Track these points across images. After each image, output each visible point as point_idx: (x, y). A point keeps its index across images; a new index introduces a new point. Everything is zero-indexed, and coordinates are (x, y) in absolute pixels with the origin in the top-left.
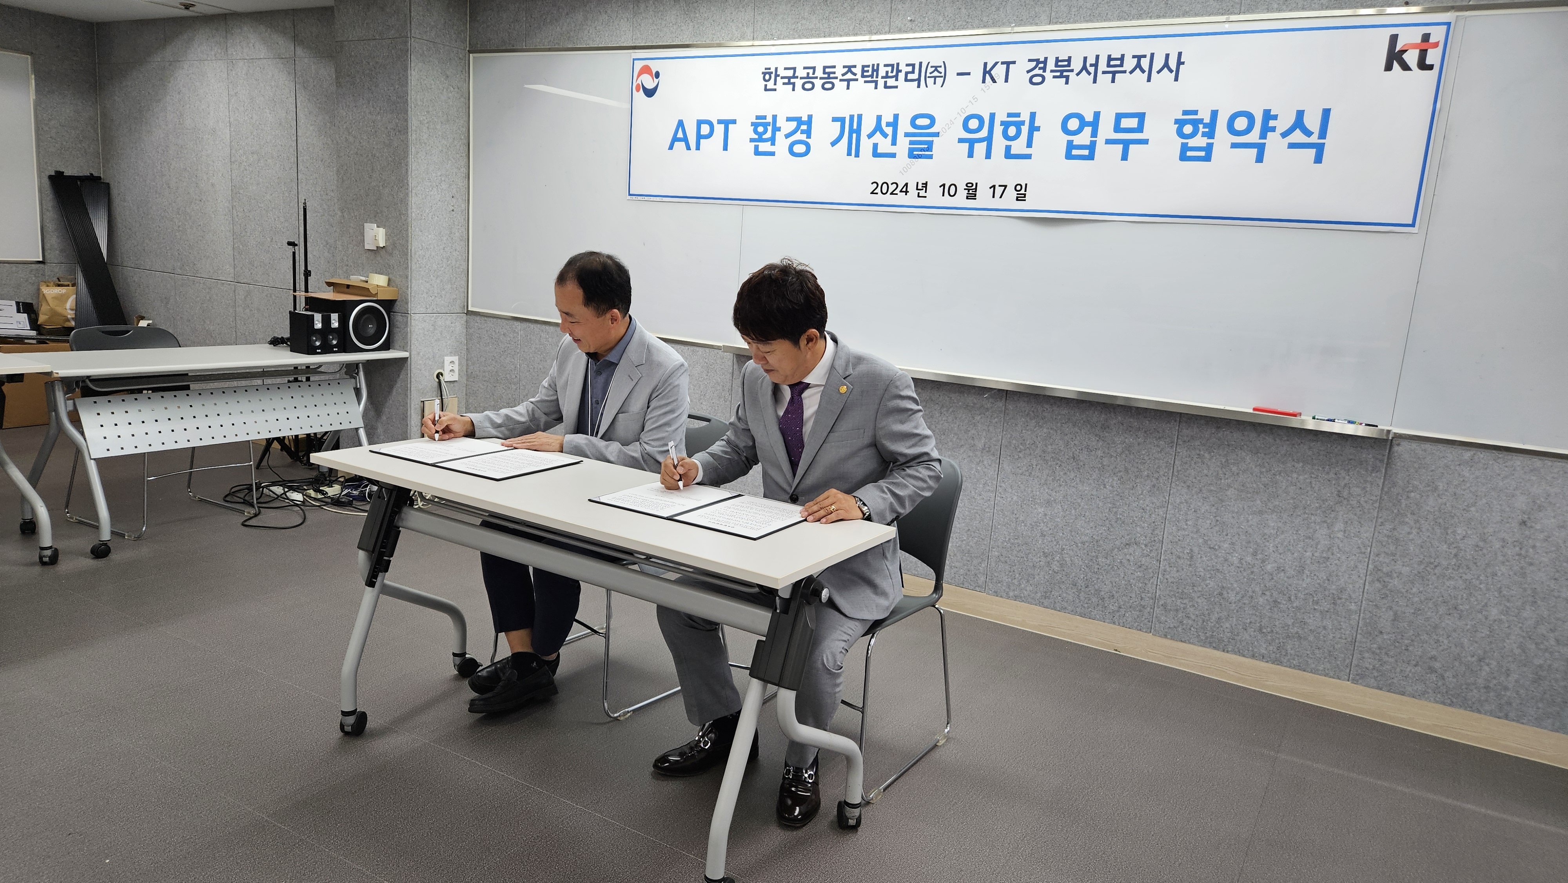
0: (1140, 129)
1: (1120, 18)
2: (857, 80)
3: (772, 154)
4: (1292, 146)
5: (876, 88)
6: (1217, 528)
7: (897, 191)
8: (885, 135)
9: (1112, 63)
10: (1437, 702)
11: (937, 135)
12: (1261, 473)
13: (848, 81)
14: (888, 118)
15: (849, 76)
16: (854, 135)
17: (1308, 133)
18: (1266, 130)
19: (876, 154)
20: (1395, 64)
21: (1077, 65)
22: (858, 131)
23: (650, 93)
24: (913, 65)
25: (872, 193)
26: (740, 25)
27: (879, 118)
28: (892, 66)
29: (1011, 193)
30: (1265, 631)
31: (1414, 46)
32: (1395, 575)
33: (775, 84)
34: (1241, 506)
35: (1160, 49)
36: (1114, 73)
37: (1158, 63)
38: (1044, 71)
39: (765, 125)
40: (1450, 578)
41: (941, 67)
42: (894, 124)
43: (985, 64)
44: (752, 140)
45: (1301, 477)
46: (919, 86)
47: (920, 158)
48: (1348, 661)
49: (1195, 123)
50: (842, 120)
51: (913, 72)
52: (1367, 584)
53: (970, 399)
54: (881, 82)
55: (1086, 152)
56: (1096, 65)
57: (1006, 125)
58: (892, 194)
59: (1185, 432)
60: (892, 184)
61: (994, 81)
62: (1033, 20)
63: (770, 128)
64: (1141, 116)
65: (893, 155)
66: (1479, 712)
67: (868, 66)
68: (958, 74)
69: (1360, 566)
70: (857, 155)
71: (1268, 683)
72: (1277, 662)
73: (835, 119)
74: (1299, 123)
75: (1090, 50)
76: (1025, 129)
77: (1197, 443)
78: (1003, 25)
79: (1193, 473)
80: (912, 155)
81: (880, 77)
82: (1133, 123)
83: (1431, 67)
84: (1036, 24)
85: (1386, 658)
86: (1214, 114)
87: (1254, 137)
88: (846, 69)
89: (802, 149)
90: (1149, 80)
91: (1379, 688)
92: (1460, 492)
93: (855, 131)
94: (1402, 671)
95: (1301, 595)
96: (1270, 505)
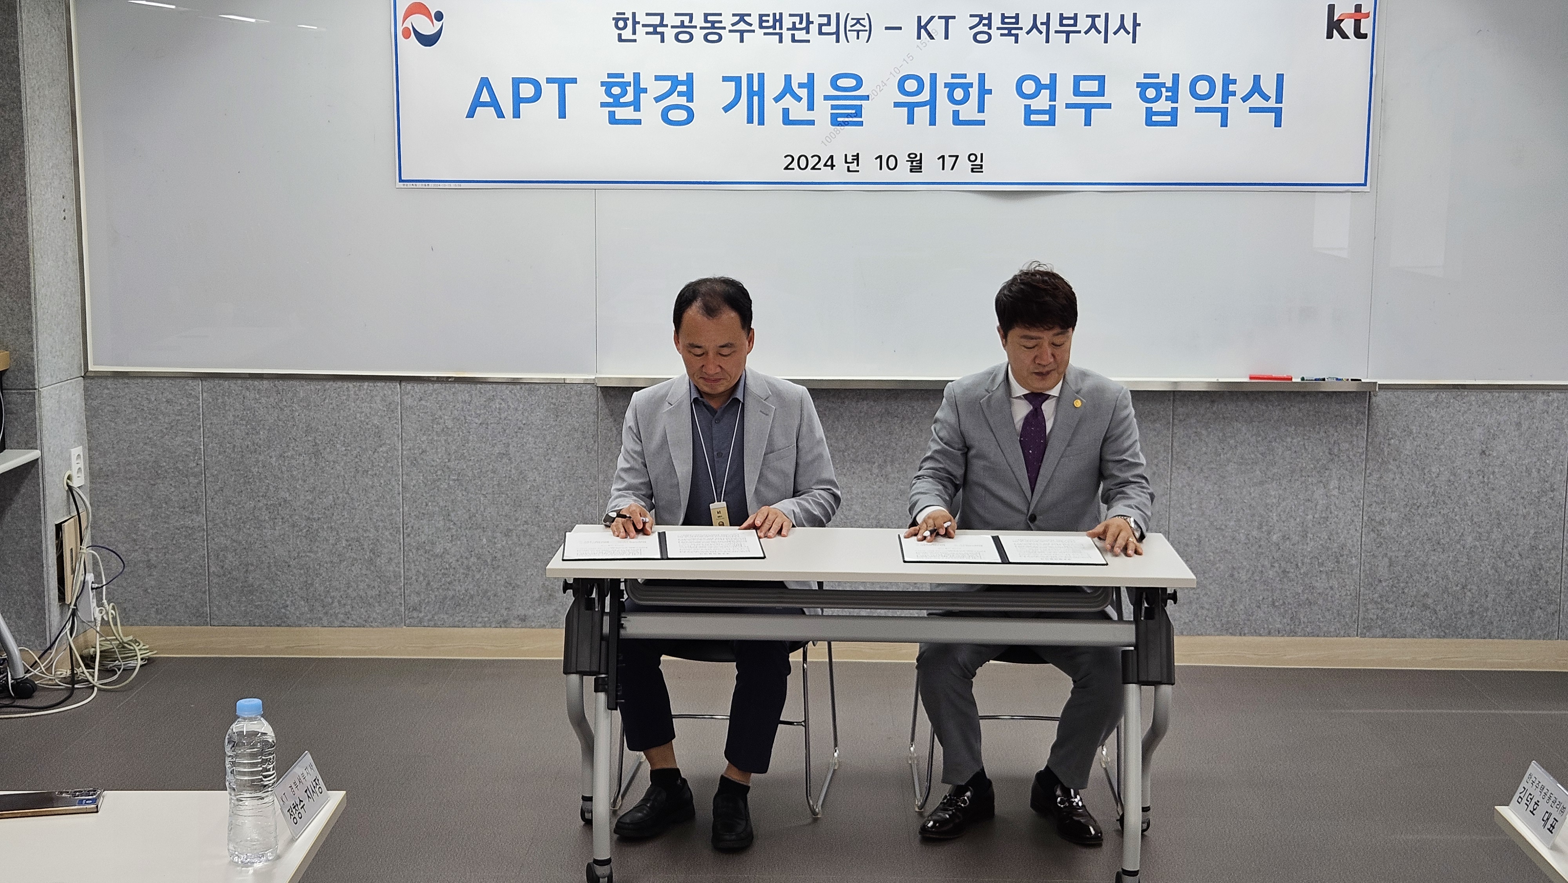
0: (1101, 92)
2: (753, 31)
3: (638, 122)
4: (1252, 110)
5: (781, 41)
6: (1222, 507)
7: (820, 166)
8: (799, 99)
9: (1065, 22)
10: (1433, 637)
11: (867, 98)
12: (1258, 442)
13: (742, 32)
14: (799, 78)
15: (742, 26)
16: (756, 99)
17: (1267, 98)
18: (1227, 95)
19: (787, 120)
20: (1336, 32)
21: (1026, 22)
22: (761, 93)
23: (428, 41)
24: (829, 17)
25: (786, 168)
27: (788, 78)
28: (801, 16)
29: (964, 165)
30: (1277, 604)
31: (1350, 16)
32: (1386, 522)
33: (634, 33)
34: (1242, 480)
35: (1115, 8)
36: (1068, 33)
37: (1114, 24)
38: (990, 28)
39: (624, 86)
40: (1431, 516)
41: (864, 19)
42: (810, 84)
43: (919, 18)
44: (603, 105)
45: (1295, 441)
46: (838, 41)
47: (846, 125)
48: (1355, 616)
49: (1158, 87)
50: (737, 80)
51: (829, 24)
52: (1363, 536)
54: (787, 35)
55: (1046, 118)
56: (1047, 24)
57: (951, 87)
58: (813, 168)
59: (1180, 410)
60: (812, 157)
61: (932, 37)
63: (630, 90)
64: (1101, 79)
65: (812, 123)
66: (1468, 637)
67: (768, 15)
68: (887, 28)
69: (1356, 519)
70: (761, 122)
71: (1285, 657)
72: (1293, 634)
73: (726, 79)
74: (1256, 88)
76: (974, 92)
77: (1193, 421)
79: (1192, 452)
80: (835, 123)
81: (785, 27)
82: (1093, 86)
83: (1365, 36)
85: (1387, 606)
86: (1176, 77)
87: (1216, 101)
88: (738, 18)
89: (682, 115)
90: (1106, 41)
91: (1384, 636)
92: (1430, 432)
93: (756, 94)
94: (1401, 615)
95: (1307, 560)
96: (1269, 474)
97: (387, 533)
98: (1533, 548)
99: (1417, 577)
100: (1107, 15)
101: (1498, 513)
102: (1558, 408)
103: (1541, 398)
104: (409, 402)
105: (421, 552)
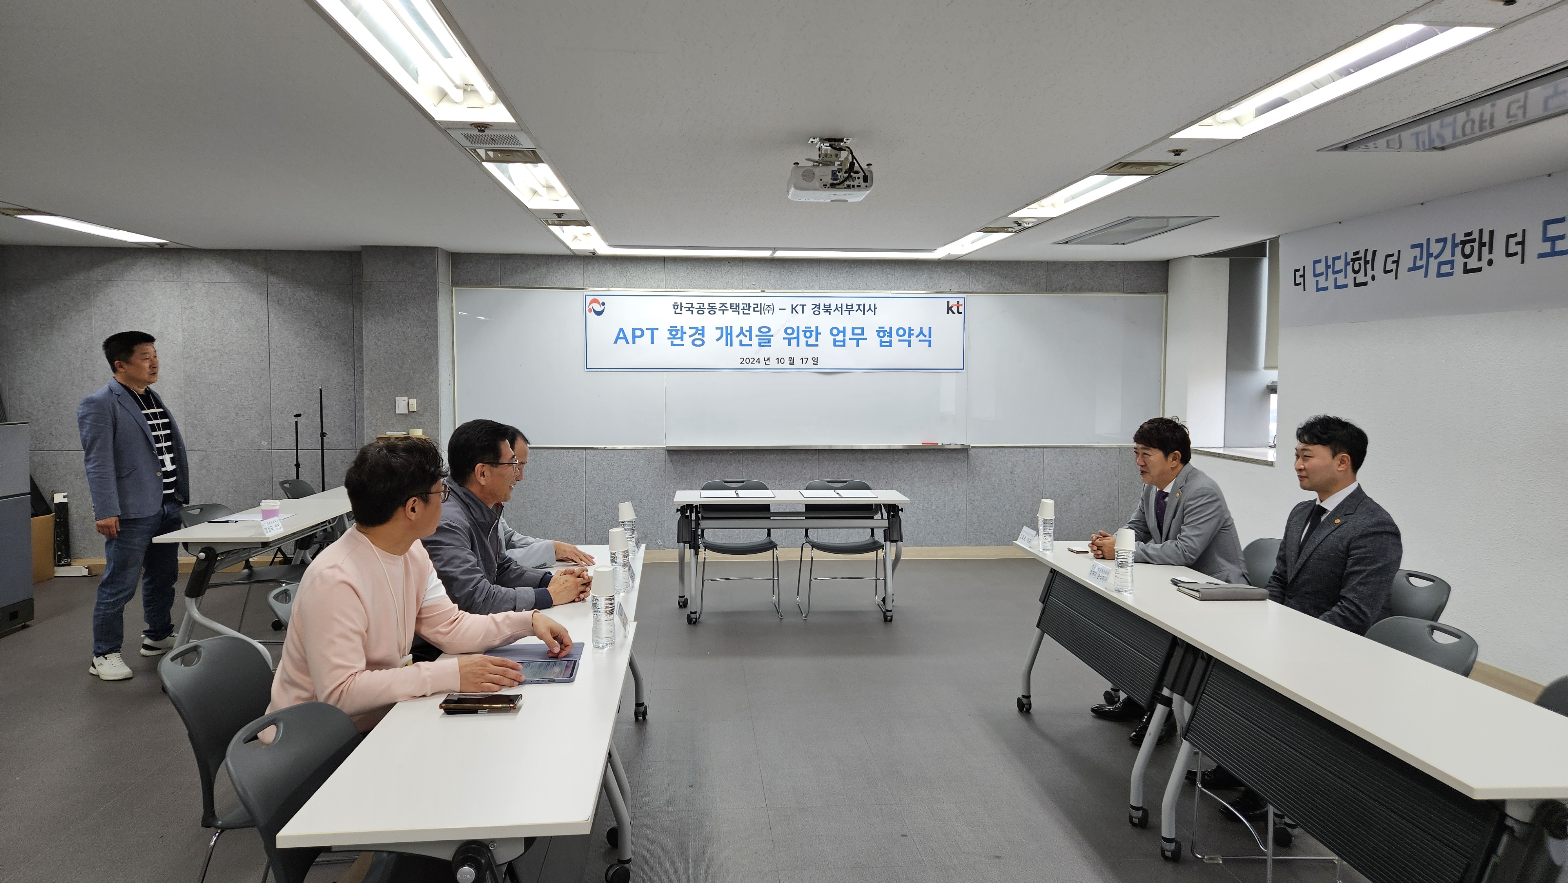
0: (863, 334)
1: (849, 289)
2: (728, 310)
3: (683, 345)
4: (920, 341)
5: (739, 314)
6: (912, 495)
7: (754, 362)
8: (746, 336)
9: (848, 307)
10: (995, 546)
11: (772, 336)
12: (926, 469)
13: (723, 310)
14: (746, 328)
15: (723, 308)
16: (729, 336)
17: (926, 336)
18: (910, 335)
19: (741, 345)
20: (950, 311)
21: (833, 307)
22: (731, 334)
23: (599, 313)
24: (757, 304)
25: (741, 363)
26: (657, 281)
27: (742, 328)
28: (746, 304)
29: (810, 362)
31: (955, 305)
32: (976, 500)
33: (681, 311)
35: (868, 302)
36: (849, 311)
37: (867, 308)
38: (819, 309)
39: (677, 331)
40: (993, 497)
41: (771, 306)
42: (750, 330)
43: (792, 305)
44: (668, 338)
45: (940, 469)
46: (761, 314)
47: (765, 347)
48: (965, 538)
49: (884, 332)
50: (722, 329)
51: (757, 307)
52: (967, 506)
53: (802, 456)
54: (741, 312)
55: (842, 344)
56: (841, 308)
57: (805, 332)
58: (752, 363)
59: (896, 457)
60: (751, 359)
61: (797, 313)
62: (812, 288)
63: (679, 333)
64: (863, 329)
65: (751, 346)
66: (1008, 545)
67: (734, 304)
68: (780, 309)
69: (964, 499)
70: (731, 345)
71: (939, 555)
72: (942, 545)
73: (717, 328)
74: (921, 332)
75: (839, 302)
76: (814, 334)
77: (901, 461)
78: (798, 289)
79: (901, 474)
80: (760, 345)
81: (740, 308)
82: (859, 331)
83: (961, 313)
84: (813, 289)
85: (977, 533)
86: (891, 328)
87: (906, 337)
88: (722, 305)
89: (700, 342)
90: (864, 314)
91: (976, 546)
92: (991, 465)
93: (729, 334)
94: (983, 537)
95: (946, 516)
96: (931, 482)
97: (579, 511)
98: (1031, 509)
99: (988, 522)
100: (864, 304)
101: (1018, 496)
102: (1039, 455)
103: (1032, 451)
104: (589, 457)
105: (593, 519)
